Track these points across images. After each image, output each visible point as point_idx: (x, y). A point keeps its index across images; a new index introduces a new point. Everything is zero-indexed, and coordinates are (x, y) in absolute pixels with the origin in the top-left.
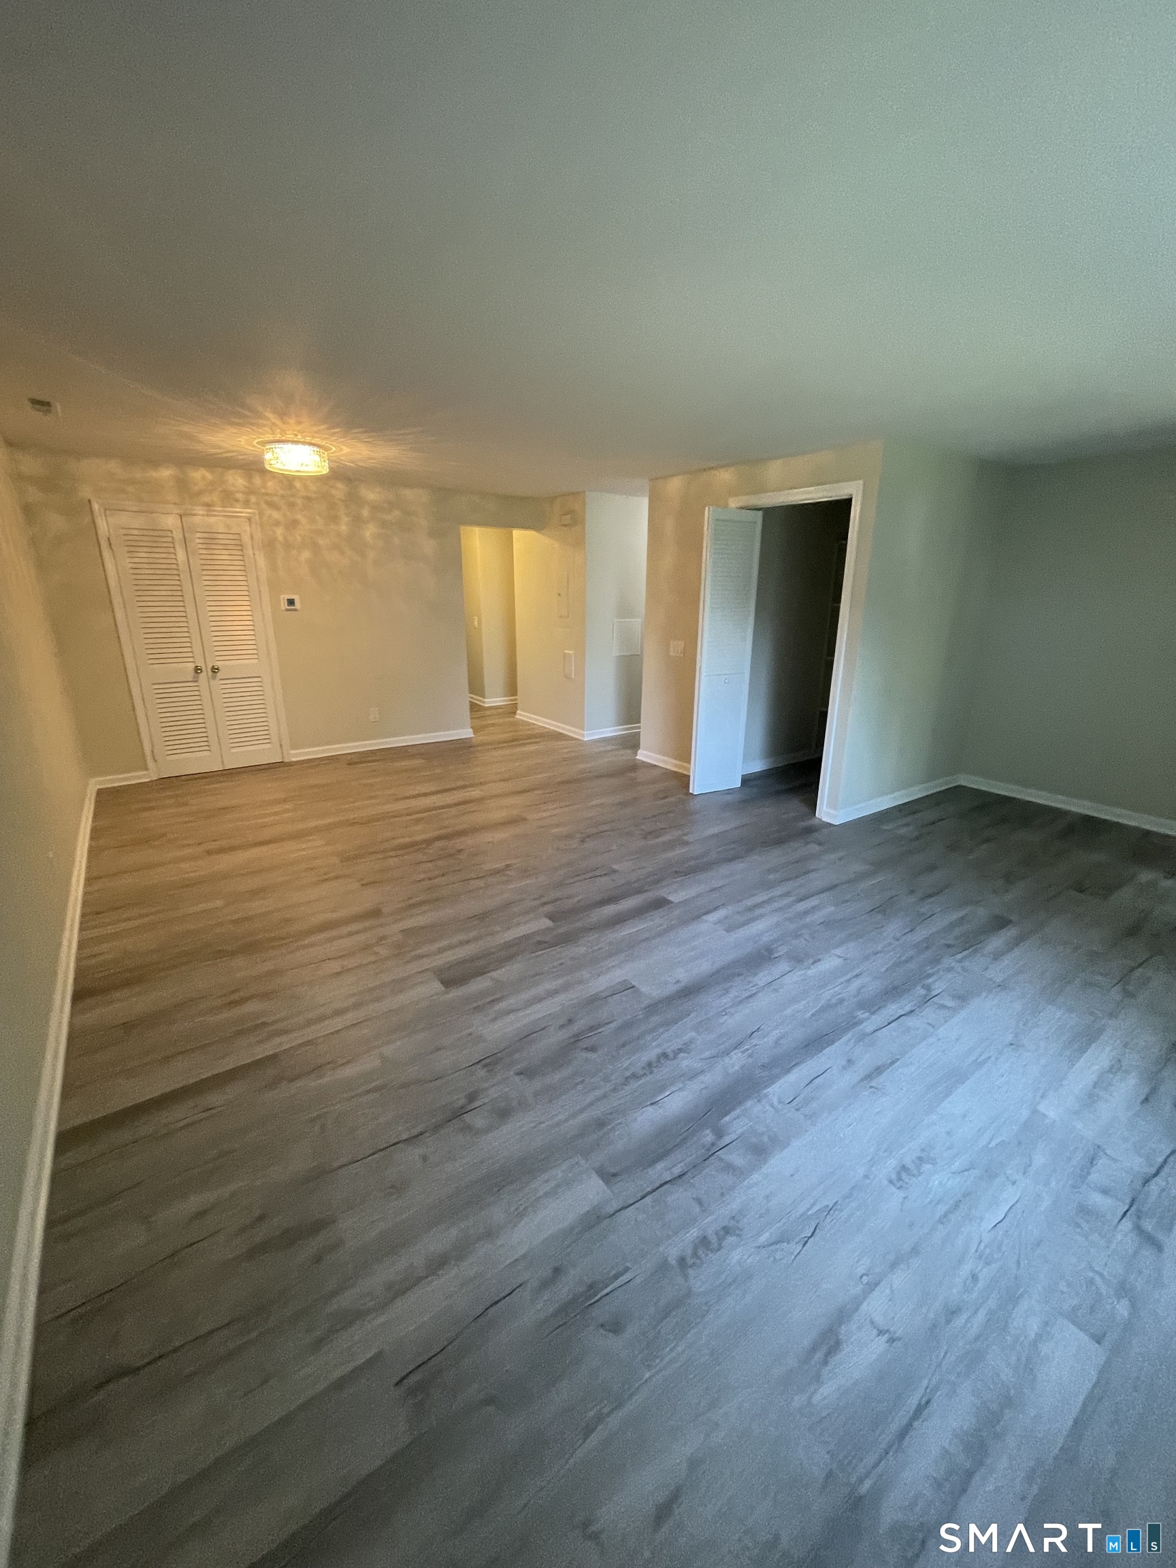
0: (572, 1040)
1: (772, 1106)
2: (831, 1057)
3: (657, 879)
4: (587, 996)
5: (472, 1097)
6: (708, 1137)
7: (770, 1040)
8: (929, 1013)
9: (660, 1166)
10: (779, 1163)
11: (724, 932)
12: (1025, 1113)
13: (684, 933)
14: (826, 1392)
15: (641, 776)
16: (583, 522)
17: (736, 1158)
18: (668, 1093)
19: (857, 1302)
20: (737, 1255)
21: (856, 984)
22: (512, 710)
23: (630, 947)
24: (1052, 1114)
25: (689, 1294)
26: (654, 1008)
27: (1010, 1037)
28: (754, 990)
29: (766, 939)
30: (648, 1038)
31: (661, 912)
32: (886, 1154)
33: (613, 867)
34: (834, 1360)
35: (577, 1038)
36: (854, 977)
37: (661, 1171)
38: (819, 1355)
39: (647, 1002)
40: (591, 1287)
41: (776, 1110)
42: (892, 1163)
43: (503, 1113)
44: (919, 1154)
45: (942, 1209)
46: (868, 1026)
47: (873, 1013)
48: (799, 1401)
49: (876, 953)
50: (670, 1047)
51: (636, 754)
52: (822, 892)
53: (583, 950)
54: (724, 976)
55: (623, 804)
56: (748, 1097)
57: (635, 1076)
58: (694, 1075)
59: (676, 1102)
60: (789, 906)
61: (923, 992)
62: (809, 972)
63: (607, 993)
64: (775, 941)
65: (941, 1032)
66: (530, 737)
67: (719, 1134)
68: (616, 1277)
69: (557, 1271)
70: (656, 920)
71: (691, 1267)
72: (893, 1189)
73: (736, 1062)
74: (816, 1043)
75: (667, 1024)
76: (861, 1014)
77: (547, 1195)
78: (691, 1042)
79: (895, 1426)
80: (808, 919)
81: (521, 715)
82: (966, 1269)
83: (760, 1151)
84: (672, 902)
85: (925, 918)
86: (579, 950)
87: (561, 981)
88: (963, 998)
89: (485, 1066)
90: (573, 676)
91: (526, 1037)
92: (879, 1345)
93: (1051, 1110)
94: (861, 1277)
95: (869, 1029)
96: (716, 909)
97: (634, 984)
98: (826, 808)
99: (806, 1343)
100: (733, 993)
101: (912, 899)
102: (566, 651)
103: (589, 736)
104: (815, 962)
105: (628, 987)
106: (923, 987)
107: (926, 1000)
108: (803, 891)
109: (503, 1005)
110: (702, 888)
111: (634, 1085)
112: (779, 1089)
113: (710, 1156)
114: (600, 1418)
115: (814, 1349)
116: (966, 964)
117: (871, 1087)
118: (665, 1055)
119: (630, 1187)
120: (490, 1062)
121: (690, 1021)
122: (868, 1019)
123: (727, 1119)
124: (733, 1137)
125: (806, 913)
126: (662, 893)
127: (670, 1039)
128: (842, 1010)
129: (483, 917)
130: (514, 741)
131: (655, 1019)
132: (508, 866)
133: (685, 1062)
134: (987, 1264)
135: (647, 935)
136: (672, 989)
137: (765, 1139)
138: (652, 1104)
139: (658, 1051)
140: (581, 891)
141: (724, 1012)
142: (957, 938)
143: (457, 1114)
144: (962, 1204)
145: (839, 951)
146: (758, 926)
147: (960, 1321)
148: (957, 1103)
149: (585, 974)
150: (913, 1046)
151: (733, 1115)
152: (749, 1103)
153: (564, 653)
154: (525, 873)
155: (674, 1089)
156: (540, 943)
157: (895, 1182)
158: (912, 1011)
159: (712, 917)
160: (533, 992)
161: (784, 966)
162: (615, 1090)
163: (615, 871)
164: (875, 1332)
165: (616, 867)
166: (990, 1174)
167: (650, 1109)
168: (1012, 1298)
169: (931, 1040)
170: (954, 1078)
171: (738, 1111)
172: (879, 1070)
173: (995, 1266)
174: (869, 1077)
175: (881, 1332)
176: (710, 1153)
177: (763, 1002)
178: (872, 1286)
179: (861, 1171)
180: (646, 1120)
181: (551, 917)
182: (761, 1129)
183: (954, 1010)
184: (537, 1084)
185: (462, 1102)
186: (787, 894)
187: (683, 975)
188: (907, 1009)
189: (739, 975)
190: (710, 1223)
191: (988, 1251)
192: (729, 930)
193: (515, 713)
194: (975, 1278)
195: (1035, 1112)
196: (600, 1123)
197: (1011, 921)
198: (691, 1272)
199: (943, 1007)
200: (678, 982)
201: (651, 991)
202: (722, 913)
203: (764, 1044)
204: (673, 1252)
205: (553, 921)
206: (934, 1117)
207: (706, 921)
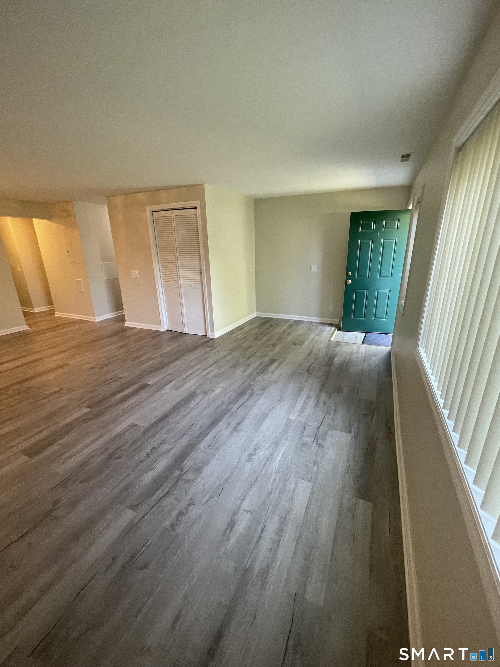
0: (109, 457)
1: (202, 451)
2: (222, 424)
3: (142, 376)
4: (113, 436)
5: (55, 503)
6: (177, 473)
7: (198, 427)
8: (254, 398)
9: (158, 493)
10: (206, 471)
11: (175, 391)
12: (285, 421)
13: (157, 396)
14: (233, 541)
15: (129, 333)
16: (74, 215)
17: (190, 476)
18: (158, 463)
19: (239, 507)
20: (194, 512)
21: (228, 395)
22: (52, 312)
23: (132, 409)
24: (293, 418)
25: (177, 535)
26: (146, 431)
27: (279, 398)
28: (190, 410)
29: (192, 388)
30: (146, 444)
31: (146, 389)
32: (244, 452)
33: (119, 376)
34: (234, 529)
35: (110, 456)
36: (227, 393)
37: (159, 494)
38: (229, 530)
39: (143, 429)
40: (132, 556)
41: (203, 452)
42: (247, 454)
43: (74, 503)
44: (255, 447)
45: (264, 462)
46: (234, 409)
47: (235, 404)
48: (223, 551)
49: (234, 382)
50: (156, 444)
51: (124, 324)
52: (212, 365)
53: (108, 417)
54: (177, 408)
55: (121, 347)
56: (191, 452)
57: (141, 462)
58: (168, 451)
59: (161, 465)
60: (201, 373)
61: (251, 391)
62: (210, 396)
63: (124, 432)
64: (196, 388)
65: (258, 403)
66: (65, 324)
67: (182, 470)
68: (144, 546)
69: (114, 559)
70: (143, 394)
71: (176, 526)
72: (247, 463)
73: (184, 441)
74: (214, 423)
75: (154, 435)
76: (231, 406)
77: (104, 529)
78: (165, 439)
79: (256, 539)
80: (208, 377)
81: (57, 314)
82: (273, 477)
83: (198, 470)
84: (150, 385)
85: (249, 365)
86: (107, 417)
87: (98, 434)
88: (264, 389)
89: (63, 485)
90: (84, 292)
91: (84, 464)
92: (248, 516)
93: (292, 417)
94: (240, 497)
95: (235, 410)
96: (170, 382)
97: (136, 424)
98: (210, 332)
99: (224, 528)
100: (181, 414)
101: (245, 360)
102: (77, 280)
103: (99, 319)
104: (212, 392)
105: (133, 426)
106: (251, 390)
107: (252, 394)
108: (204, 367)
109: (68, 454)
110: (163, 375)
111: (141, 465)
112: (203, 444)
113: (179, 480)
114: (143, 604)
115: (226, 530)
116: (264, 377)
117: (237, 430)
118: (154, 448)
119: (144, 508)
120: (65, 483)
121: (163, 431)
122: (233, 406)
123: (184, 463)
124: (188, 469)
125: (207, 374)
126: (145, 382)
127: (155, 441)
128: (224, 407)
129: (48, 417)
130: (56, 328)
131: (149, 435)
132: (61, 388)
133: (164, 448)
134: (278, 474)
135: (139, 402)
136: (154, 420)
137: (200, 464)
138: (151, 470)
139: (151, 447)
140: (104, 391)
141: (178, 422)
142: (260, 370)
143: (47, 515)
144: (270, 457)
145: (221, 385)
146: (188, 385)
147: (272, 496)
148: (264, 426)
149: (111, 427)
150: (249, 411)
151: (186, 461)
152: (192, 454)
153: (77, 281)
154: (71, 390)
155: (160, 460)
156: (84, 420)
157: (248, 460)
158: (248, 399)
159: (168, 387)
160: (84, 443)
161: (201, 397)
162: (132, 471)
163: (120, 378)
164: (246, 513)
165: (120, 376)
166: (277, 445)
167: (150, 472)
168: (286, 481)
169: (255, 407)
170: (264, 417)
171: (188, 458)
172: (239, 424)
173: (280, 474)
174: (235, 428)
175: (248, 512)
176: (179, 479)
177: (194, 413)
178: (243, 499)
179: (236, 461)
180: (148, 477)
181: (88, 407)
182: (198, 462)
183: (262, 395)
184: (92, 483)
185: (51, 507)
186: (199, 369)
187: (159, 413)
188: (246, 399)
189: (183, 406)
190: (181, 506)
191: (278, 469)
192: (177, 389)
193: (54, 314)
194: (275, 480)
195: (288, 419)
196: (127, 487)
197: (276, 360)
198: (176, 527)
199: (258, 394)
200: (157, 416)
201: (144, 424)
202: (172, 384)
203: (196, 430)
204: (167, 523)
205: (90, 408)
206: (259, 433)
207: (166, 388)
